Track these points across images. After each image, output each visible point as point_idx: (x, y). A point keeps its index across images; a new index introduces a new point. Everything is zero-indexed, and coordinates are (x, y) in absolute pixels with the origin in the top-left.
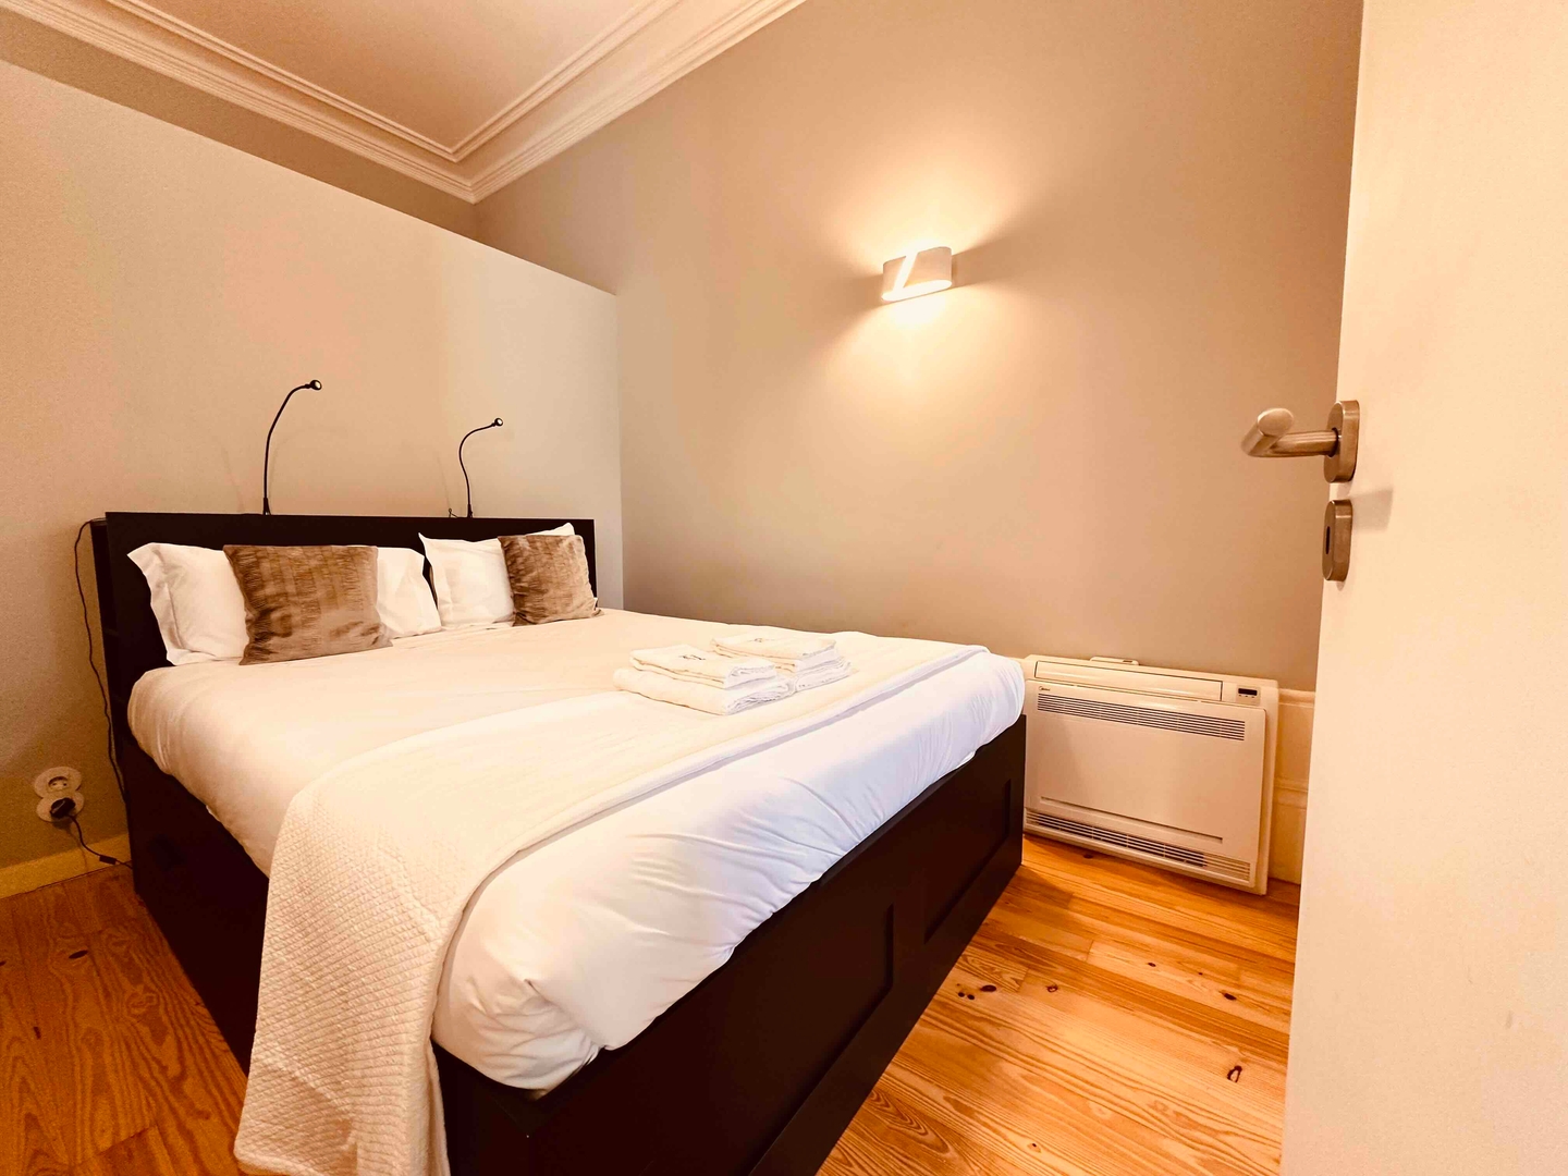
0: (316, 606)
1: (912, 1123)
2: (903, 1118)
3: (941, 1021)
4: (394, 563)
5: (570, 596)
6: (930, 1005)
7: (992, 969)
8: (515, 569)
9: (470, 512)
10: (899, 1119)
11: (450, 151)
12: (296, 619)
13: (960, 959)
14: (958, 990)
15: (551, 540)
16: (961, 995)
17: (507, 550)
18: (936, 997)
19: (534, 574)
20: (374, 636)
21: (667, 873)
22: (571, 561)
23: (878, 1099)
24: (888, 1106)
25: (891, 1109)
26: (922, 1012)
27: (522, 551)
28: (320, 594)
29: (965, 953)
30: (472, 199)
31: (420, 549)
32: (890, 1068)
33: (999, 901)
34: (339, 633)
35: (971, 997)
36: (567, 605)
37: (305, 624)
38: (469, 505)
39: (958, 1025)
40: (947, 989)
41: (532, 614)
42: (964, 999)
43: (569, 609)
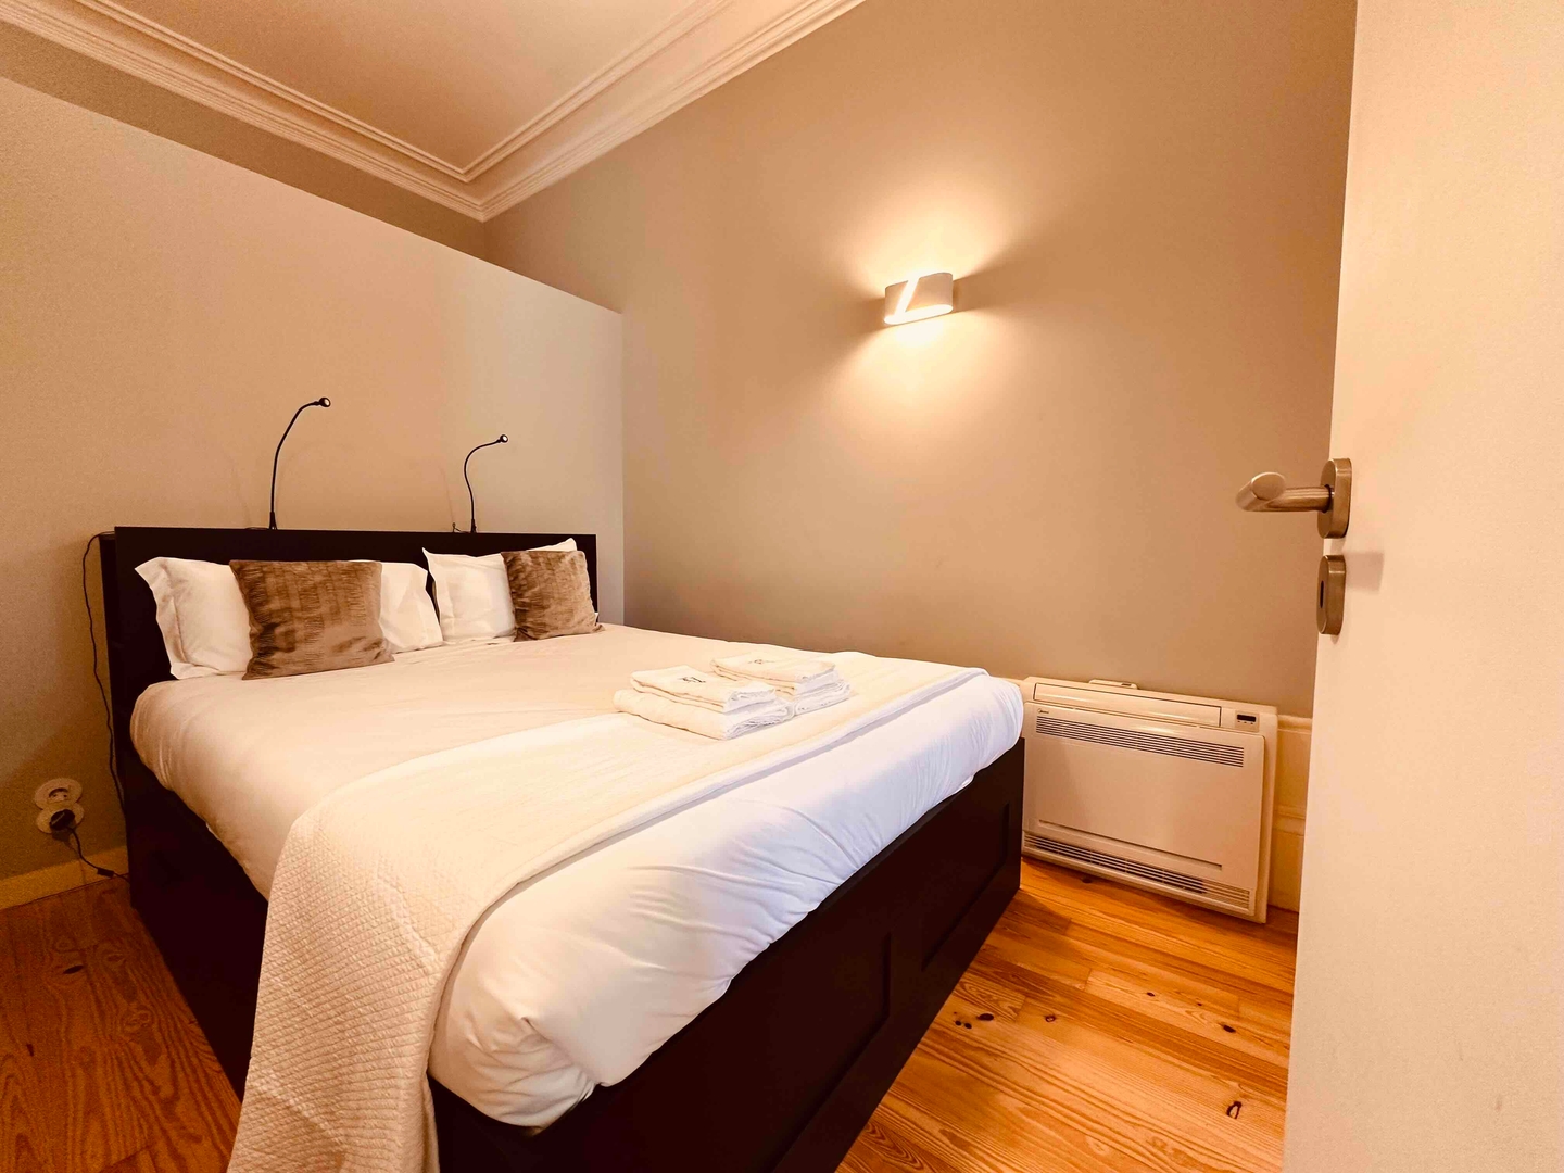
0: (320, 621)
1: (907, 1156)
2: (900, 1152)
3: (937, 1050)
4: (398, 578)
5: (571, 611)
6: (928, 1033)
7: (990, 996)
8: (517, 584)
9: (473, 527)
10: (894, 1152)
11: (461, 171)
12: (300, 634)
13: (958, 987)
14: (954, 1018)
15: (553, 556)
16: (958, 1023)
17: (509, 565)
18: (933, 1026)
19: (536, 589)
20: (377, 651)
21: (665, 905)
22: (573, 577)
23: (874, 1132)
24: (883, 1138)
25: (886, 1142)
26: (918, 1041)
27: (524, 566)
28: (324, 609)
29: (962, 980)
30: (482, 217)
31: (424, 564)
32: (886, 1099)
33: (998, 926)
34: (342, 648)
35: (968, 1026)
36: (568, 621)
37: (307, 639)
38: (473, 521)
39: (955, 1055)
40: (944, 1017)
41: (533, 630)
42: (961, 1029)
43: (571, 624)
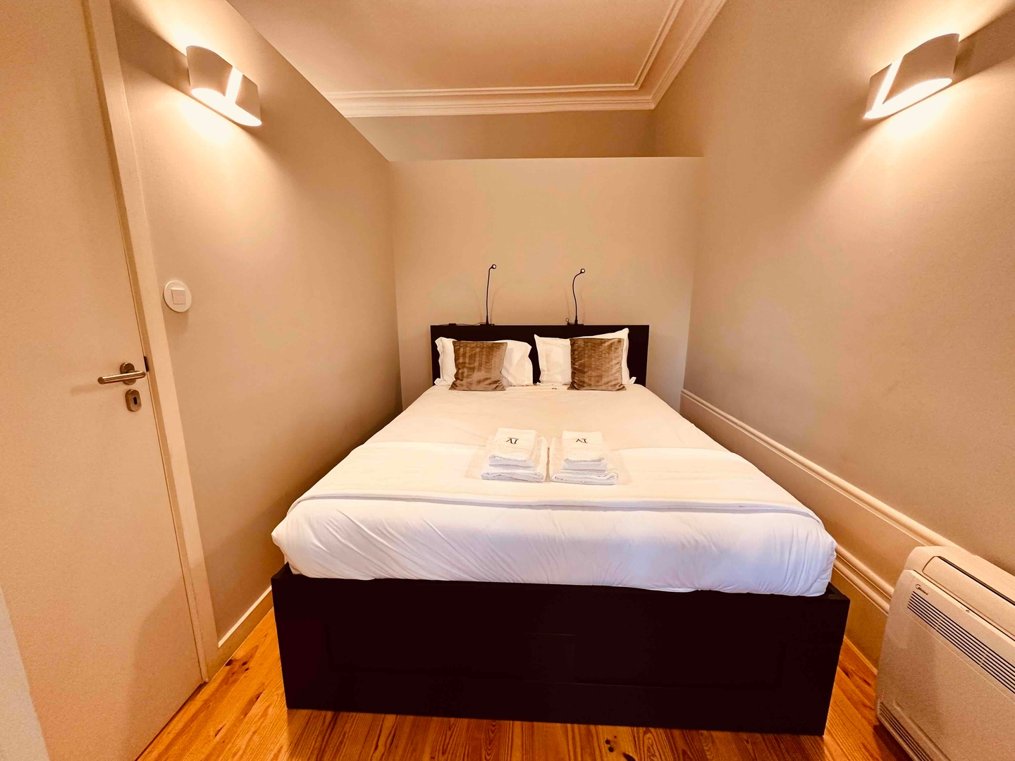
0: (473, 369)
1: (490, 750)
2: (490, 744)
3: (574, 738)
4: (517, 350)
5: (600, 377)
6: (583, 726)
7: (654, 755)
8: (575, 355)
9: (576, 321)
10: (488, 742)
11: (633, 84)
12: (465, 374)
13: (642, 730)
14: (610, 738)
15: (598, 341)
16: (608, 742)
18: (592, 727)
19: (583, 361)
20: (497, 385)
22: (607, 355)
23: (494, 726)
24: (493, 732)
25: (492, 735)
26: (572, 723)
27: (579, 347)
28: (476, 364)
29: (652, 730)
30: (652, 106)
32: (518, 723)
34: (479, 382)
35: (611, 750)
37: (468, 377)
38: (576, 317)
39: (579, 750)
40: (605, 732)
41: (578, 385)
42: (605, 747)
